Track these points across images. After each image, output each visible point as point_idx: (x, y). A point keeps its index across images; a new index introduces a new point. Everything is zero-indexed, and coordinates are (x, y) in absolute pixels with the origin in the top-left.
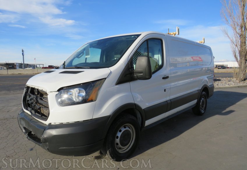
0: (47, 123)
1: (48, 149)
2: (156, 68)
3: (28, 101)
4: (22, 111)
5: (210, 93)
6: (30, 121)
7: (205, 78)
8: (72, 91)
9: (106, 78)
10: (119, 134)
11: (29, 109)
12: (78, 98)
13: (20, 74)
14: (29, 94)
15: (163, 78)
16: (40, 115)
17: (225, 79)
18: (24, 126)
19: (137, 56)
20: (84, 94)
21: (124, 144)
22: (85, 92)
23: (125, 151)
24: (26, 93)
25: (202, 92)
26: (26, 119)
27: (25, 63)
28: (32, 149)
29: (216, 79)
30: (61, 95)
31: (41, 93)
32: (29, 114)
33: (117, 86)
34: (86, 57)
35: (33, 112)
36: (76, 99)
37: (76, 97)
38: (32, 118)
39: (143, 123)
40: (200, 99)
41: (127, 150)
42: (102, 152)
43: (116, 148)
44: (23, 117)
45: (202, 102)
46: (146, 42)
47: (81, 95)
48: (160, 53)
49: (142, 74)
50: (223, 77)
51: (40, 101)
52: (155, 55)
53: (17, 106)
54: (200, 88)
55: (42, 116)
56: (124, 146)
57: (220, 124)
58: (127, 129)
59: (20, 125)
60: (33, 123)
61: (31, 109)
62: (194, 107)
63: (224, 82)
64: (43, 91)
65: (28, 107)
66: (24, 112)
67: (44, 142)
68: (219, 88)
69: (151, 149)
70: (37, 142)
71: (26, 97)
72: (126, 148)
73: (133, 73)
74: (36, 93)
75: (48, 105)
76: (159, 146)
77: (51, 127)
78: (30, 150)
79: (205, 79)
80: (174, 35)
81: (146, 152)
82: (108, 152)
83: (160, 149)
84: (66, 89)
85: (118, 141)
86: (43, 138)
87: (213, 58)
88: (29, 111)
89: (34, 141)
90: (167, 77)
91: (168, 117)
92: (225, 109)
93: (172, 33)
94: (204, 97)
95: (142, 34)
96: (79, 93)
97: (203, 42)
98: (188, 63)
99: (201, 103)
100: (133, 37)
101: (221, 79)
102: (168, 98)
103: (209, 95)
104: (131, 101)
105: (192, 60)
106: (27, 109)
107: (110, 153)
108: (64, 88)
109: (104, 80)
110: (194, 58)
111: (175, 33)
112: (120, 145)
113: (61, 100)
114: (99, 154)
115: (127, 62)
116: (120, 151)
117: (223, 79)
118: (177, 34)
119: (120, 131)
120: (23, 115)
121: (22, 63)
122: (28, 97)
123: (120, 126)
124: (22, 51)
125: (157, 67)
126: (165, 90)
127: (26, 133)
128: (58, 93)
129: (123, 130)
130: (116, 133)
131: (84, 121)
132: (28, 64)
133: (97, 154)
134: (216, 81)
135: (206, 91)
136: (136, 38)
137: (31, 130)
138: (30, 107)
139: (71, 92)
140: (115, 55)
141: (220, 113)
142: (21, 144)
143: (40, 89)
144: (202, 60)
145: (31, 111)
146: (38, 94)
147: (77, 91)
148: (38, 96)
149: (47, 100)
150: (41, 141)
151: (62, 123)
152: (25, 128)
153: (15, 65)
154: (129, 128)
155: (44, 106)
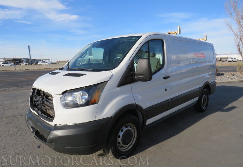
0: (53, 124)
1: (54, 149)
2: (157, 68)
3: (35, 101)
4: (29, 111)
5: (211, 90)
6: (37, 121)
7: (207, 75)
8: (75, 93)
9: (107, 81)
10: (121, 134)
11: (36, 109)
12: (81, 100)
13: (27, 70)
14: (35, 95)
15: (164, 78)
16: (46, 116)
17: (228, 73)
18: (32, 125)
19: (138, 59)
20: (86, 96)
21: (125, 143)
22: (87, 95)
23: (127, 150)
24: (33, 94)
25: (204, 89)
26: (33, 119)
27: (31, 58)
28: (39, 147)
29: (219, 74)
30: (66, 97)
31: (46, 95)
32: (36, 114)
33: (119, 88)
34: (90, 57)
35: (40, 112)
36: (80, 102)
37: (79, 99)
38: (38, 118)
39: (144, 122)
40: (202, 96)
41: (129, 149)
42: (105, 150)
43: (118, 147)
44: (31, 117)
45: (204, 99)
46: (147, 43)
47: (84, 97)
48: (161, 53)
49: (143, 76)
50: (226, 71)
51: (45, 102)
52: (156, 55)
53: (24, 103)
54: (202, 86)
55: (48, 117)
56: (126, 145)
57: (221, 121)
58: (129, 128)
59: (28, 124)
60: (39, 123)
61: (38, 109)
62: (196, 104)
63: (228, 77)
64: (48, 93)
65: (34, 108)
66: (31, 112)
67: (50, 142)
68: (222, 83)
69: (152, 147)
70: (44, 141)
71: (33, 98)
72: (128, 146)
73: (134, 75)
74: (42, 95)
75: (53, 106)
76: (160, 143)
77: (56, 128)
78: (38, 148)
79: (207, 77)
80: (175, 34)
81: (147, 149)
82: (110, 151)
83: (161, 147)
84: (69, 92)
85: (120, 140)
86: (50, 139)
87: (215, 54)
88: (35, 111)
89: (41, 140)
90: (168, 77)
91: (169, 115)
92: (227, 105)
93: (173, 32)
94: (206, 95)
95: (143, 36)
96: (82, 96)
97: (205, 39)
98: (192, 60)
99: (202, 100)
100: (134, 38)
101: (224, 73)
102: (169, 98)
103: (211, 92)
104: (132, 102)
105: (195, 57)
106: (34, 110)
107: (112, 151)
108: (68, 91)
109: (106, 82)
110: (197, 54)
111: (176, 32)
112: (122, 144)
113: (65, 102)
114: (102, 152)
115: (128, 64)
116: (122, 150)
117: (226, 73)
118: (178, 33)
119: (122, 131)
120: (30, 115)
121: (29, 58)
122: (34, 98)
123: (122, 126)
124: (29, 46)
125: (158, 66)
126: (166, 90)
127: (33, 131)
128: (63, 96)
129: (125, 129)
130: (118, 132)
131: (87, 122)
132: (34, 60)
133: (101, 152)
134: (219, 75)
135: (208, 88)
136: (138, 40)
137: (38, 130)
138: (36, 107)
139: (75, 95)
140: (117, 54)
141: (221, 110)
142: (29, 141)
143: (46, 91)
144: (204, 57)
145: (38, 111)
146: (44, 96)
147: (81, 93)
148: (44, 97)
149: (53, 102)
150: (48, 141)
151: (67, 125)
152: (32, 127)
153: (22, 61)
154: (131, 128)
155: (49, 107)
